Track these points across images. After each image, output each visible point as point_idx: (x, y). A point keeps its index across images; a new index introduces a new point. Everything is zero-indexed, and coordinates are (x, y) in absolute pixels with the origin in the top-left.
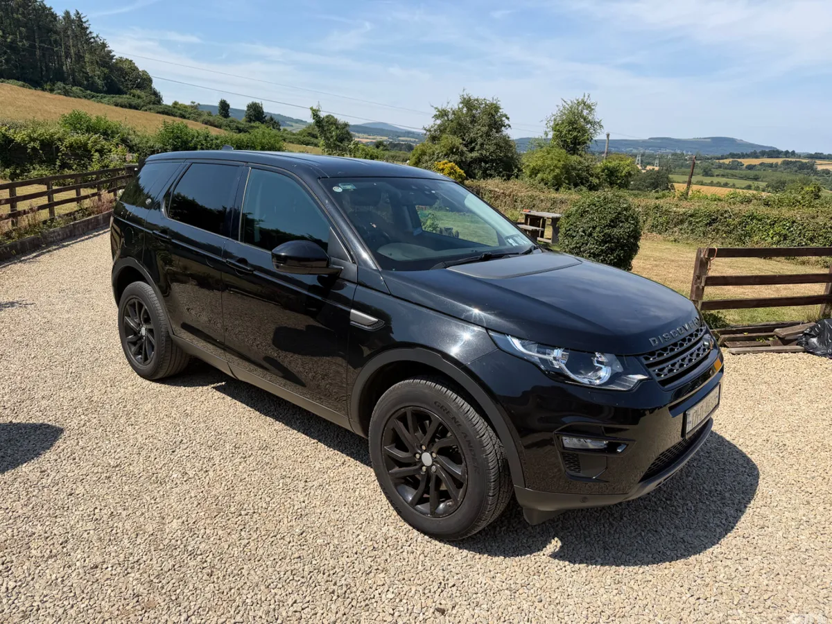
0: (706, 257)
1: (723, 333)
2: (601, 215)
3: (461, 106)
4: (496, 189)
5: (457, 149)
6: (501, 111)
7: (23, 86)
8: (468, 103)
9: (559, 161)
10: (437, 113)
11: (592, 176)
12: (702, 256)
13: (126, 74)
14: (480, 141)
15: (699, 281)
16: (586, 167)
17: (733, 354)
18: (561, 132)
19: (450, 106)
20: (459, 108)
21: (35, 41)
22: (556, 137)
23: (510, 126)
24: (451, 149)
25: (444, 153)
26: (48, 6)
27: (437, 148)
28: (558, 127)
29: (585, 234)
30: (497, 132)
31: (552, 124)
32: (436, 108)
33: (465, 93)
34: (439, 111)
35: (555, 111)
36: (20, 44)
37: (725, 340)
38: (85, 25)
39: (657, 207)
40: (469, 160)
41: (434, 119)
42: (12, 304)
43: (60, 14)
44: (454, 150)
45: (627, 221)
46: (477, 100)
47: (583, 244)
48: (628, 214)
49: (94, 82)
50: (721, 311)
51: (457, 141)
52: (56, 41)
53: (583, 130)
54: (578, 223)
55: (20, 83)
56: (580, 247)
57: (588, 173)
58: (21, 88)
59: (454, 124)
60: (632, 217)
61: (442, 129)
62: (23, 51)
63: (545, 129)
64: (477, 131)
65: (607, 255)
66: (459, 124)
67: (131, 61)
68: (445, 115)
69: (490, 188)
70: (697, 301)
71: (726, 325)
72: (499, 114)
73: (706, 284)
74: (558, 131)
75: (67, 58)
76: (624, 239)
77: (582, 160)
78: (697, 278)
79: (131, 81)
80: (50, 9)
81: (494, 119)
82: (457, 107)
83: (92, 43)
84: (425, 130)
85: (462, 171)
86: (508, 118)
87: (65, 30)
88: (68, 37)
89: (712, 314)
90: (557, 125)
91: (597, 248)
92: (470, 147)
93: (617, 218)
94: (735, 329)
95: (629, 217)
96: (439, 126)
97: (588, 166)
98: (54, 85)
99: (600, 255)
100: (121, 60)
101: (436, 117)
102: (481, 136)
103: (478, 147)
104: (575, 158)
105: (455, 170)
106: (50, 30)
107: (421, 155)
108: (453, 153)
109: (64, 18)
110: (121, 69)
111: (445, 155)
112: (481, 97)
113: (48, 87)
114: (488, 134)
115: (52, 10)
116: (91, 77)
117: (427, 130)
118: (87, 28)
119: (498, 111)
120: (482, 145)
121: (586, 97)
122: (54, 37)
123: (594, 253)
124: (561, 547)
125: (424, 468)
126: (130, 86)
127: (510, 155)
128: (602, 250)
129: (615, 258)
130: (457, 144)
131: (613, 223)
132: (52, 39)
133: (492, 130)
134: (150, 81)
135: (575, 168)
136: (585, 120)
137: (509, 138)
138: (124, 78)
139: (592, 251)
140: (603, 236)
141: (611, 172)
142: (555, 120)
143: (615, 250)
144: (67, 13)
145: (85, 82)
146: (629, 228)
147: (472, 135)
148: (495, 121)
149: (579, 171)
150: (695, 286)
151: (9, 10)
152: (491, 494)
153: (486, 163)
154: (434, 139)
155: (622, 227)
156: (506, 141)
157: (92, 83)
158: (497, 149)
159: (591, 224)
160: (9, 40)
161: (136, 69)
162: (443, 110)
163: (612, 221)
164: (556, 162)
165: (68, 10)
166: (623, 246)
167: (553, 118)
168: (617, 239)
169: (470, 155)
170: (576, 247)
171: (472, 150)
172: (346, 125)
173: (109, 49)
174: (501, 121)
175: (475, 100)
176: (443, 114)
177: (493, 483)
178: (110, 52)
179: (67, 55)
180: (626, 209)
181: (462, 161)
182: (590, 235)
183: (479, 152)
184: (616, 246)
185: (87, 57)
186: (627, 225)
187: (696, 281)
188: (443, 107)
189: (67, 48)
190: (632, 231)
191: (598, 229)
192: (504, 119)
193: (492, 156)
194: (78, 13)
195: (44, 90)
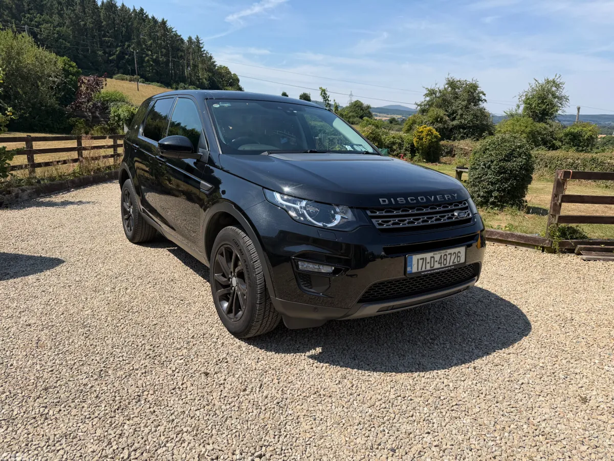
0: (562, 178)
1: (581, 243)
2: (498, 152)
3: (446, 86)
4: (466, 148)
5: (442, 119)
6: (478, 89)
7: (161, 86)
8: (452, 84)
9: (526, 127)
10: (428, 92)
11: (556, 140)
12: (559, 177)
13: (223, 76)
14: (460, 112)
15: (556, 198)
16: (551, 132)
17: (585, 260)
18: (531, 105)
19: (437, 86)
20: (445, 88)
21: (169, 57)
22: (526, 109)
23: (485, 101)
24: (436, 119)
25: (431, 121)
26: (179, 34)
27: (425, 118)
28: (528, 101)
29: (485, 166)
30: (474, 105)
31: (524, 98)
32: (427, 89)
33: (449, 77)
34: (428, 90)
35: (527, 88)
36: (161, 59)
37: (581, 249)
38: (201, 46)
39: (593, 159)
40: (450, 127)
41: (424, 97)
42: (89, 202)
43: (186, 39)
44: (439, 120)
45: (520, 157)
46: (459, 81)
47: (484, 175)
48: (521, 151)
49: (202, 82)
50: (579, 225)
51: (441, 112)
52: (181, 56)
53: (551, 104)
54: (481, 158)
55: (159, 84)
56: (481, 177)
57: (552, 137)
58: (158, 87)
59: (440, 100)
60: (525, 154)
61: (430, 104)
62: (162, 64)
63: (518, 103)
64: (458, 105)
65: (502, 184)
66: (444, 100)
67: (227, 68)
68: (434, 93)
69: (462, 146)
70: (555, 216)
71: (584, 237)
72: (477, 92)
73: (562, 201)
74: (529, 104)
75: (188, 67)
76: (517, 171)
77: (548, 126)
78: (555, 196)
79: (226, 81)
80: (180, 36)
81: (473, 95)
82: (443, 87)
83: (204, 57)
84: (417, 104)
85: (438, 133)
86: (484, 95)
87: (188, 48)
88: (189, 53)
89: (571, 227)
90: (529, 99)
91: (494, 178)
92: (452, 117)
93: (511, 154)
94: (591, 241)
95: (522, 153)
96: (429, 101)
97: (553, 132)
98: (178, 85)
99: (496, 184)
100: (221, 68)
101: (426, 95)
102: (461, 109)
103: (458, 117)
104: (542, 125)
105: (432, 133)
106: (178, 50)
107: (412, 124)
108: (437, 121)
109: (188, 41)
110: (220, 74)
111: (431, 123)
112: (463, 79)
113: (174, 87)
114: (467, 107)
115: (182, 37)
116: (201, 79)
117: (418, 105)
118: (203, 47)
119: (476, 89)
120: (462, 115)
121: (557, 77)
122: (180, 54)
123: (491, 182)
124: (320, 353)
125: (233, 288)
126: (225, 85)
127: (485, 123)
128: (498, 180)
129: (509, 186)
130: (442, 115)
131: (509, 157)
132: (179, 55)
133: (470, 104)
134: (238, 80)
135: (541, 133)
136: (553, 95)
137: (484, 109)
138: (222, 79)
139: (490, 180)
140: (499, 168)
141: (574, 136)
142: (526, 95)
143: (509, 180)
144: (190, 38)
145: (198, 83)
146: (521, 162)
147: (454, 108)
148: (473, 96)
149: (543, 135)
150: (553, 203)
151: (156, 38)
152: (258, 302)
153: (464, 129)
154: (423, 111)
155: (515, 161)
156: (482, 111)
157: (202, 83)
158: (474, 118)
159: (489, 159)
160: (154, 57)
161: (229, 73)
162: (433, 90)
163: (506, 156)
164: (523, 128)
165: (191, 36)
166: (515, 177)
167: (524, 94)
168: (511, 171)
169: (452, 123)
170: (478, 177)
171: (454, 119)
172: (369, 107)
173: (214, 60)
174: (479, 97)
175: (457, 82)
176: (432, 93)
177: (259, 295)
178: (214, 62)
179: (188, 65)
180: (520, 147)
181: (444, 128)
182: (489, 167)
183: (459, 121)
184: (509, 176)
185: (200, 65)
186: (519, 159)
187: (554, 198)
188: (432, 88)
189: (188, 60)
190: (524, 164)
191: (495, 163)
192: (481, 95)
193: (469, 124)
194: (198, 38)
195: (172, 88)
